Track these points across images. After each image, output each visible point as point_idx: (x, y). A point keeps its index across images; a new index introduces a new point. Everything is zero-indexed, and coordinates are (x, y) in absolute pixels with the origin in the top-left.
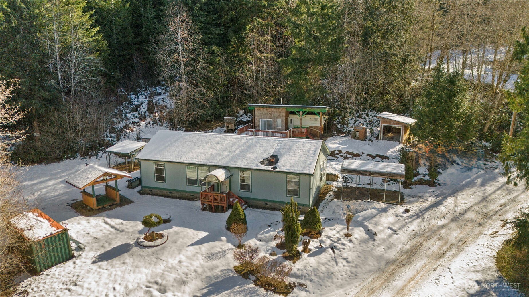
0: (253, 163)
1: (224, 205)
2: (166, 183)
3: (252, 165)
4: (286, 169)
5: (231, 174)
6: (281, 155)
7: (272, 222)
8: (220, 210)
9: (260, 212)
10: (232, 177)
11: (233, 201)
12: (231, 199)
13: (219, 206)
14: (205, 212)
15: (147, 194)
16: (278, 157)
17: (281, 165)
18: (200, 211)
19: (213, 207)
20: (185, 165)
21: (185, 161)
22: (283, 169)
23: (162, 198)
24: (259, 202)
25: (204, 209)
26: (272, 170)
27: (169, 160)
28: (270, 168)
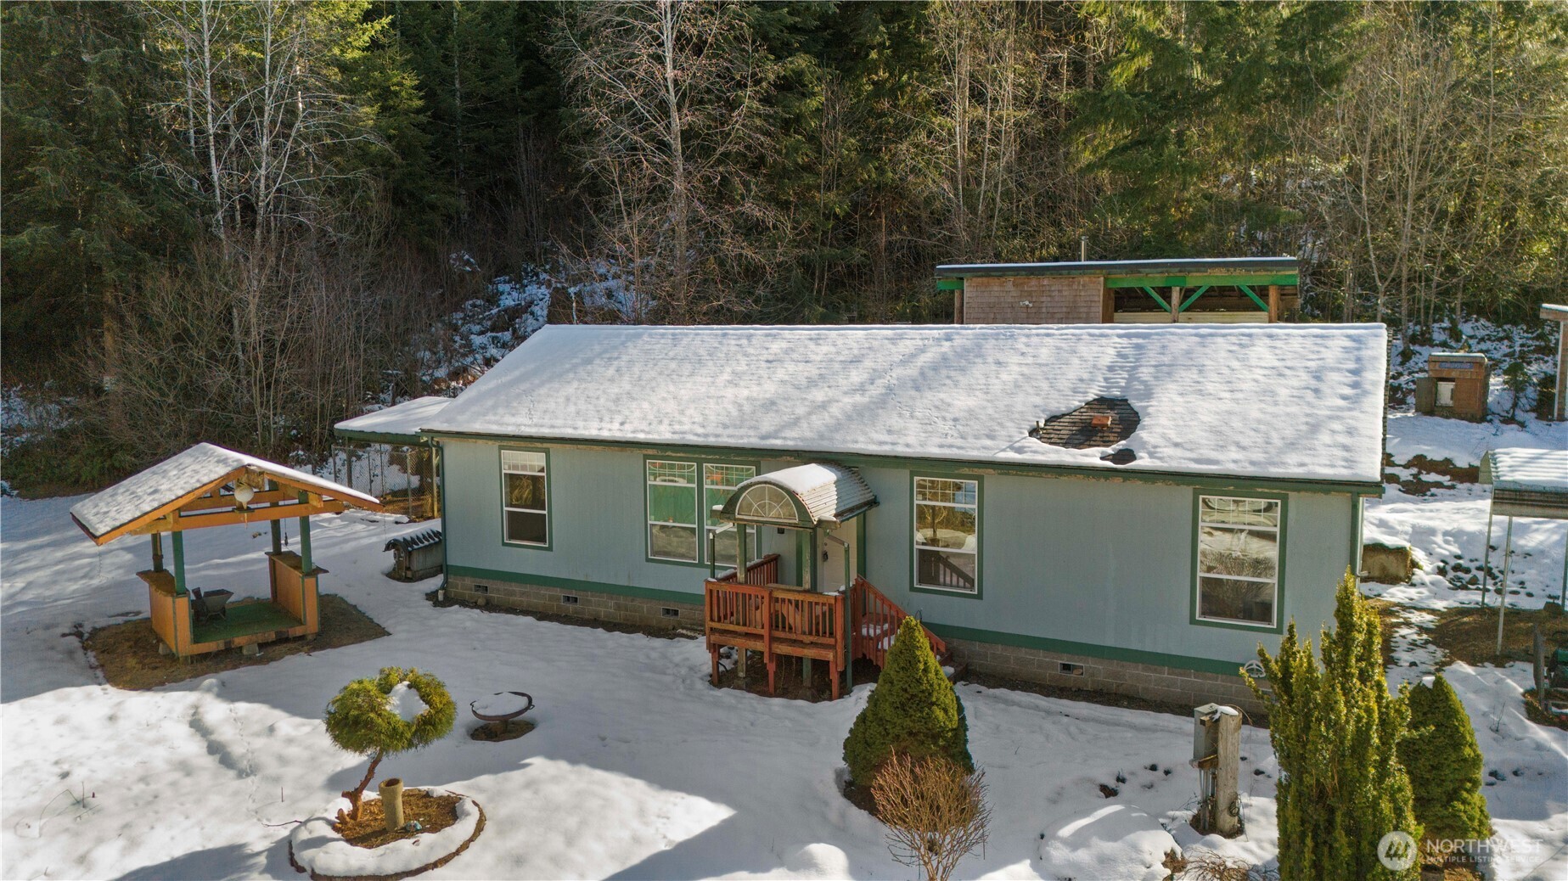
0: (991, 437)
1: (830, 656)
2: (550, 549)
3: (988, 442)
4: (1197, 461)
5: (869, 497)
6: (1148, 394)
7: (1124, 766)
8: (807, 683)
9: (1037, 708)
10: (872, 513)
11: (879, 639)
12: (869, 630)
13: (799, 660)
14: (724, 694)
15: (464, 603)
16: (1136, 404)
17: (1160, 442)
18: (701, 686)
19: (771, 668)
20: (638, 454)
21: (641, 437)
22: (1176, 461)
23: (530, 619)
24: (1023, 653)
25: (720, 679)
26: (1109, 464)
27: (569, 432)
28: (1092, 456)
